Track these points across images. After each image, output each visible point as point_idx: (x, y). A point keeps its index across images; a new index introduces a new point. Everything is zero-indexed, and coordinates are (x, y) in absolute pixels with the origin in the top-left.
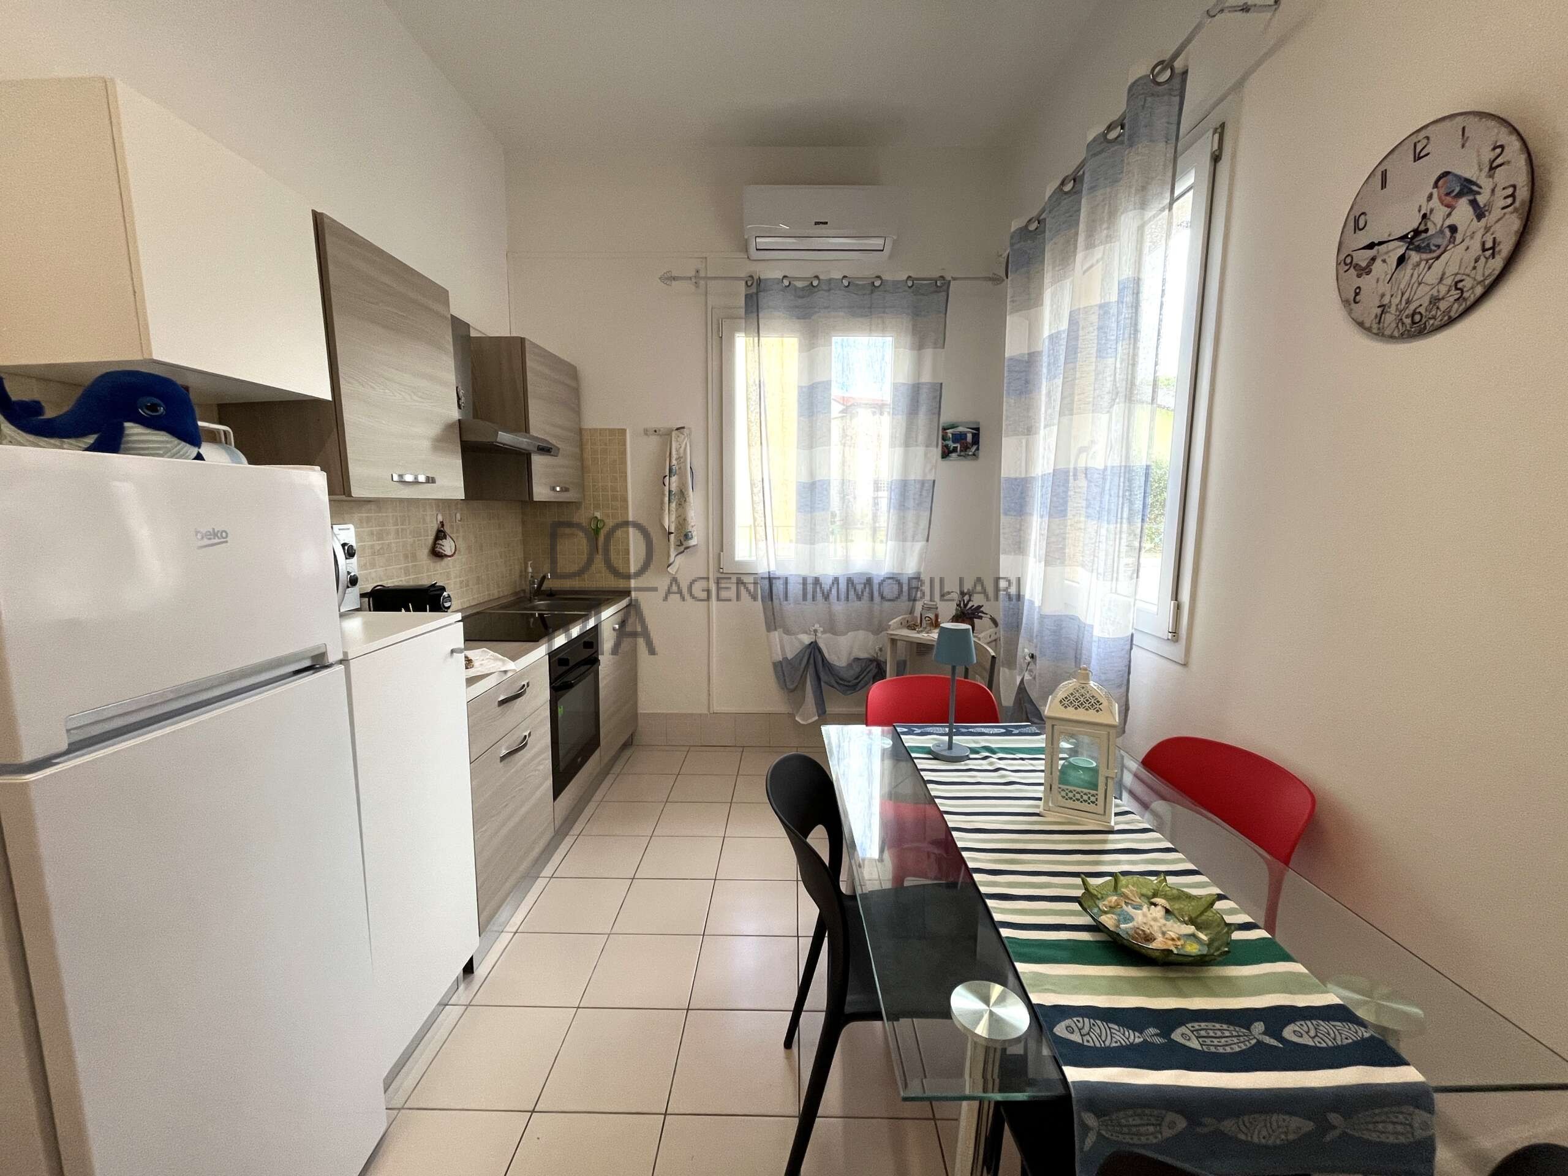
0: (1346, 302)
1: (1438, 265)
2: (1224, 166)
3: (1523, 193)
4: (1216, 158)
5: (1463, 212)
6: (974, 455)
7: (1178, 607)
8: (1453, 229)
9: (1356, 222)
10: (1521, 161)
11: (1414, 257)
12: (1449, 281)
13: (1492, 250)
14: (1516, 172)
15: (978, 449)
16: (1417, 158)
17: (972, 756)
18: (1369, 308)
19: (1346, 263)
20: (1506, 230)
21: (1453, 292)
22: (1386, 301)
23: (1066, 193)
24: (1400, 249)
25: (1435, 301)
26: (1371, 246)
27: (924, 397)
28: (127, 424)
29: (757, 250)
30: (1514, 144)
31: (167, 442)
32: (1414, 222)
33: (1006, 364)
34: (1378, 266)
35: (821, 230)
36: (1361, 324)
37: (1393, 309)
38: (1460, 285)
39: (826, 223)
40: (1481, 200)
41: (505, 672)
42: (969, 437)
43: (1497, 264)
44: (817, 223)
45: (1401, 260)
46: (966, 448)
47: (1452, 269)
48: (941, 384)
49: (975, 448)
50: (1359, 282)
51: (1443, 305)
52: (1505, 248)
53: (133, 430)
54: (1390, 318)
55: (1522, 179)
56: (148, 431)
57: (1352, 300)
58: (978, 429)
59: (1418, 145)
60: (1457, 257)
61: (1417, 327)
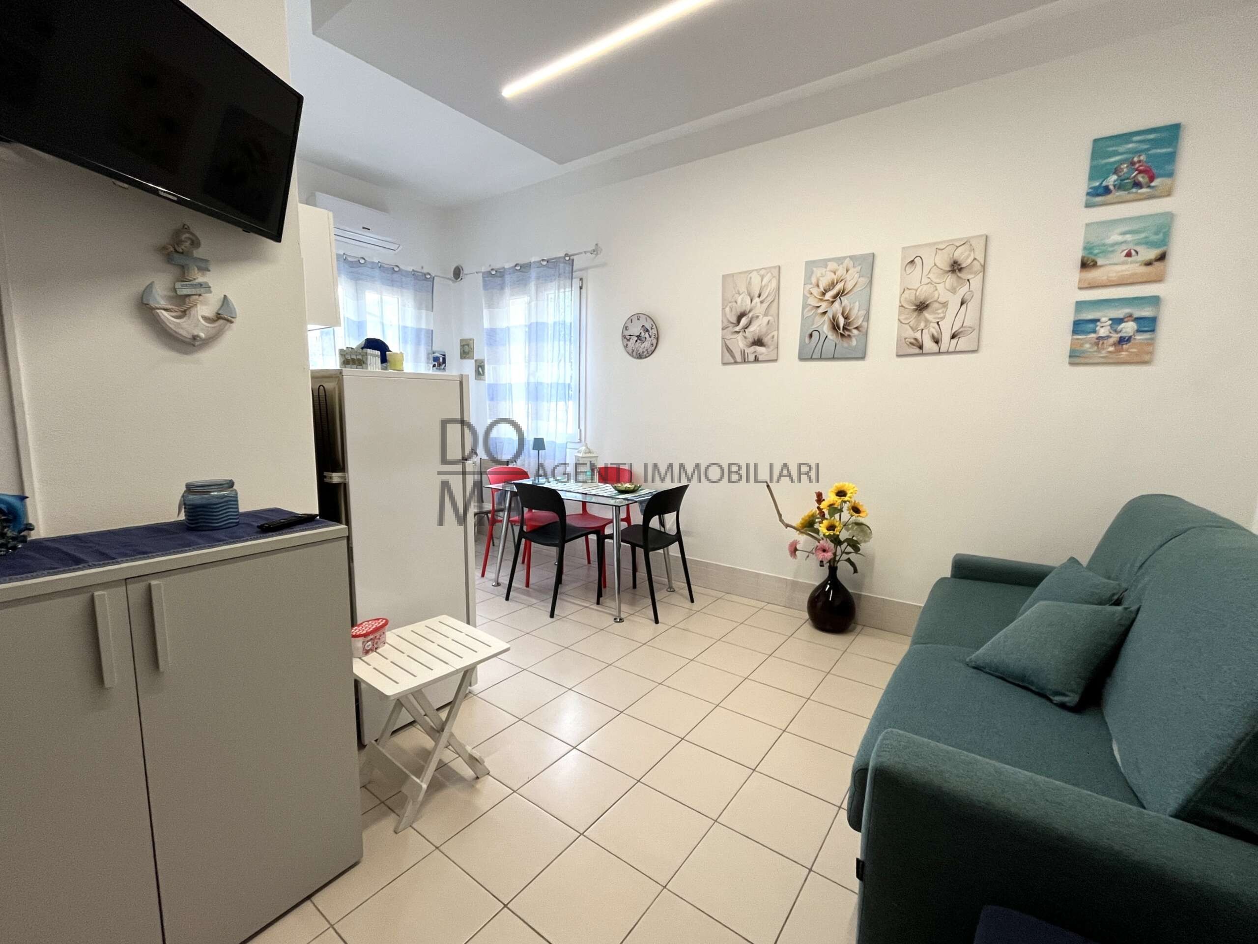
0: (624, 346)
1: (644, 344)
2: (584, 290)
3: (656, 336)
4: (581, 288)
5: (647, 335)
6: (444, 369)
7: (580, 431)
8: (646, 338)
9: (626, 328)
10: (655, 330)
11: (639, 341)
12: (645, 349)
13: (652, 345)
16: (638, 319)
18: (630, 349)
19: (624, 337)
20: (655, 342)
22: (633, 349)
23: (517, 270)
24: (636, 338)
25: (643, 352)
26: (630, 335)
27: (423, 336)
30: (654, 326)
32: (639, 334)
34: (631, 340)
35: (366, 232)
36: (628, 353)
37: (635, 351)
38: (647, 350)
39: (369, 229)
40: (650, 334)
42: (441, 360)
43: (653, 348)
44: (364, 228)
45: (636, 341)
46: (440, 365)
47: (646, 346)
48: (432, 331)
49: (444, 365)
50: (628, 342)
51: (645, 353)
52: (655, 345)
54: (634, 353)
55: (656, 333)
57: (626, 346)
58: (444, 355)
59: (638, 316)
60: (647, 344)
61: (640, 357)
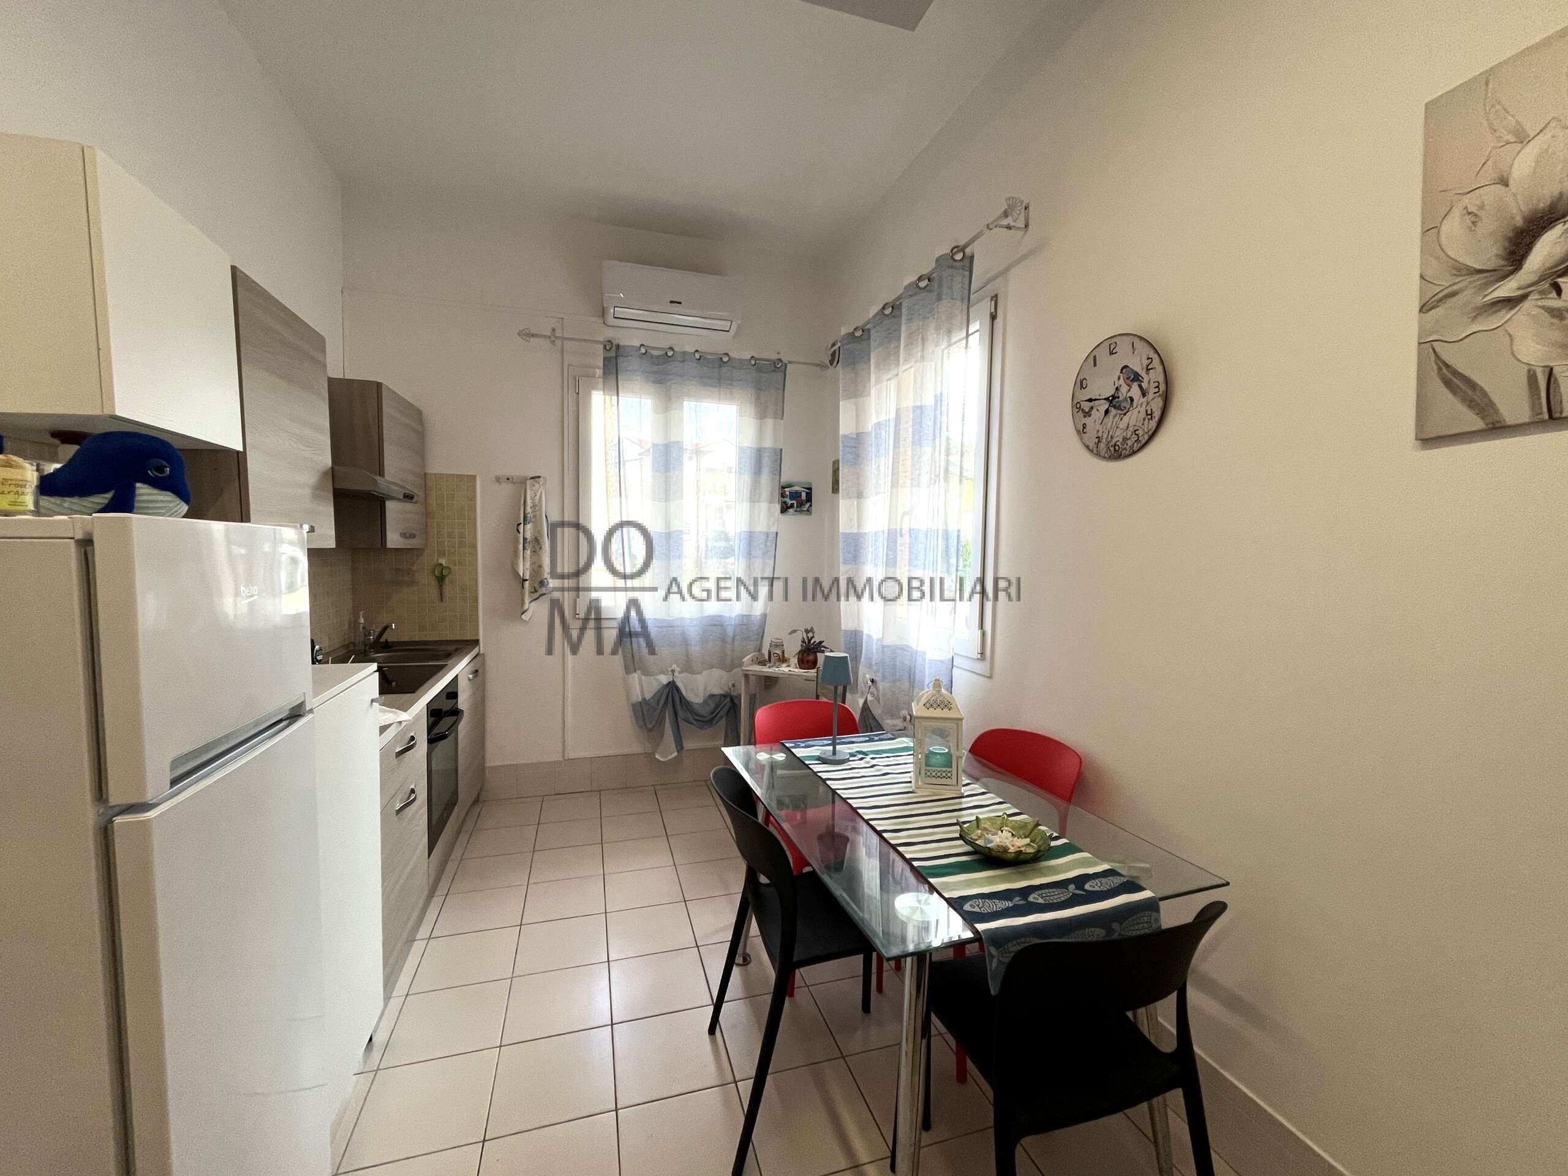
0: (1078, 431)
1: (1126, 418)
2: (999, 321)
3: (1162, 387)
4: (993, 317)
5: (1135, 392)
6: (808, 510)
7: (984, 635)
8: (1132, 399)
9: (1081, 384)
10: (1160, 369)
11: (1113, 411)
12: (1131, 429)
13: (1150, 415)
14: (1157, 375)
15: (811, 506)
16: (1111, 353)
17: (851, 759)
18: (1091, 437)
19: (1077, 407)
20: (1156, 406)
21: (1134, 436)
22: (1100, 434)
23: (887, 315)
24: (1105, 405)
25: (1125, 439)
26: (1090, 400)
27: (766, 461)
28: (138, 485)
29: (615, 317)
30: (1156, 360)
31: (170, 502)
32: (1112, 392)
33: (840, 440)
34: (1094, 411)
35: (675, 308)
36: (1087, 447)
37: (1104, 440)
38: (1137, 432)
39: (680, 303)
40: (1144, 385)
41: (400, 722)
42: (804, 495)
43: (1153, 424)
44: (671, 302)
45: (1107, 412)
46: (801, 504)
47: (1132, 423)
48: (781, 450)
49: (808, 504)
50: (1084, 420)
51: (1130, 443)
52: (1157, 415)
53: (143, 491)
54: (1102, 445)
55: (1161, 379)
56: (156, 491)
57: (1082, 431)
58: (810, 489)
59: (1111, 346)
60: (1134, 417)
61: (1117, 453)
